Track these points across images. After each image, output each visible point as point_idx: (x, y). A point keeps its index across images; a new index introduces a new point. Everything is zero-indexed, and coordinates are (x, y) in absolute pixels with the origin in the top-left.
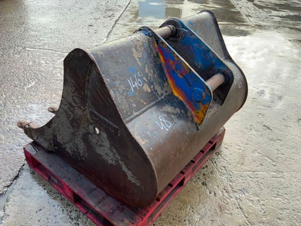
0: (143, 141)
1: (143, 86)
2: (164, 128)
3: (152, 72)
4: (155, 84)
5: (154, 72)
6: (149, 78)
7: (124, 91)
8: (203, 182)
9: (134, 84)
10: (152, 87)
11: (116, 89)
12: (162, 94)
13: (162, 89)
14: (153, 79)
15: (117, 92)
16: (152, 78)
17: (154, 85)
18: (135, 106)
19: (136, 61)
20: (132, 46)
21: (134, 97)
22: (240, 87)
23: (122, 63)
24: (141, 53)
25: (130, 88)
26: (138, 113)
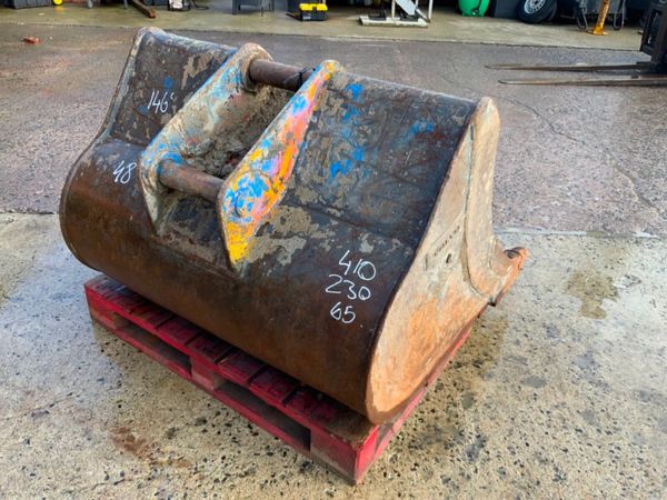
2: (117, 175)
7: (138, 100)
9: (157, 102)
11: (133, 89)
18: (136, 127)
19: (182, 77)
20: (192, 54)
21: (143, 116)
22: (337, 315)
23: (164, 66)
24: (197, 72)
25: (148, 102)
26: (130, 138)
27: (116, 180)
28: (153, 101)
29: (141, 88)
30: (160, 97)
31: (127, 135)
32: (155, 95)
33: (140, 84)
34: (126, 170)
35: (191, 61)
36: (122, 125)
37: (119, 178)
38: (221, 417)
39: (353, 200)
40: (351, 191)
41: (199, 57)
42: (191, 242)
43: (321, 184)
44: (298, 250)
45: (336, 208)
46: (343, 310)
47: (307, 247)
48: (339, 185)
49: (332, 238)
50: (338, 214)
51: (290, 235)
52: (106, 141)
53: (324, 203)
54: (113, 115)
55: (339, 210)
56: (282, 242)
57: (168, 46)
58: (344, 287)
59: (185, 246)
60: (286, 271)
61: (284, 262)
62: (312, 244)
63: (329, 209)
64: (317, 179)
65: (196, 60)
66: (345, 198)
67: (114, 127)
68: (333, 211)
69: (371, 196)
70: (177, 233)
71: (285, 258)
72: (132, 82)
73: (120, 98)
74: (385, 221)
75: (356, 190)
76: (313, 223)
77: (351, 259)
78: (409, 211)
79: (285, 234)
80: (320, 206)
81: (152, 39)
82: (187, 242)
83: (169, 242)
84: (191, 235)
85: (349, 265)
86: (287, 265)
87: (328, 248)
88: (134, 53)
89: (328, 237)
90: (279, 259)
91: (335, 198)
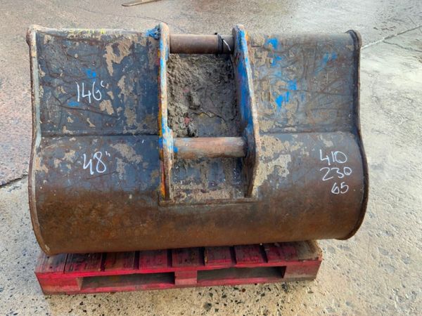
0: (41, 166)
1: (101, 101)
2: (88, 168)
3: (131, 89)
4: (127, 107)
5: (135, 91)
6: (119, 96)
7: (61, 96)
8: (210, 305)
9: (86, 93)
10: (119, 110)
11: (50, 88)
12: (134, 127)
13: (138, 120)
14: (128, 99)
15: (50, 93)
16: (125, 98)
17: (124, 108)
18: (72, 121)
19: (106, 65)
20: (108, 43)
21: (76, 110)
22: (337, 191)
23: (79, 59)
24: (122, 57)
25: (75, 95)
26: (71, 133)
27: (92, 173)
28: (81, 93)
29: (60, 85)
30: (88, 88)
31: (66, 131)
32: (81, 88)
33: (56, 81)
35: (109, 49)
36: (53, 123)
37: (94, 170)
38: (215, 295)
39: (301, 117)
40: (297, 111)
41: (118, 44)
42: (203, 191)
43: (273, 114)
44: (289, 164)
45: (290, 126)
46: (340, 186)
47: (294, 159)
48: (287, 111)
49: (303, 146)
50: (294, 130)
51: (276, 156)
52: (44, 144)
53: (281, 126)
54: (38, 117)
55: (293, 127)
56: (274, 163)
57: (73, 39)
58: (333, 173)
59: (199, 197)
60: (289, 180)
61: (285, 175)
62: (295, 156)
63: (286, 129)
64: (269, 112)
65: (115, 47)
66: (295, 118)
67: (43, 128)
68: (290, 129)
69: (312, 110)
70: (187, 191)
71: (284, 171)
72: (43, 82)
73: (37, 101)
74: (328, 122)
75: (300, 110)
76: (283, 141)
77: (326, 154)
78: (340, 111)
79: (272, 157)
80: (278, 129)
81: (47, 37)
82: (200, 193)
83: (181, 200)
84: (200, 187)
85: (328, 158)
86: (288, 176)
87: (308, 154)
88: (34, 54)
89: (302, 147)
90: (280, 174)
91: (287, 120)
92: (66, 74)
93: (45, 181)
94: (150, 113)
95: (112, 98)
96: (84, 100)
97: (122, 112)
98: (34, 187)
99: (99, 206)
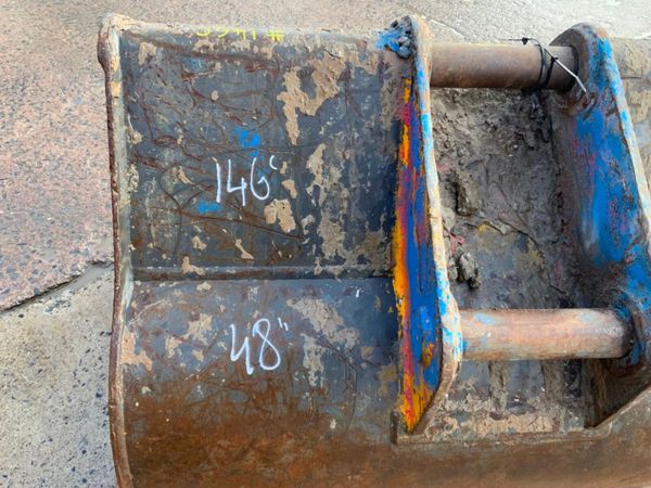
0: (137, 353)
1: (267, 202)
2: (242, 360)
3: (337, 174)
4: (326, 216)
5: (345, 179)
6: (310, 190)
7: (180, 188)
9: (236, 183)
10: (308, 220)
11: (153, 170)
12: (338, 260)
13: (348, 245)
14: (329, 198)
15: (154, 183)
16: (323, 195)
17: (318, 219)
18: (203, 246)
19: (283, 118)
20: (289, 67)
21: (213, 221)
23: (222, 104)
24: (320, 101)
25: (212, 187)
26: (200, 271)
27: (250, 371)
28: (224, 183)
29: (176, 164)
30: (240, 173)
31: (188, 267)
32: (224, 171)
33: (168, 155)
34: (256, 342)
35: (292, 81)
36: (159, 250)
37: (255, 364)
41: (312, 70)
42: (495, 417)
52: (142, 298)
54: (124, 236)
57: (206, 55)
59: (486, 428)
65: (305, 77)
67: (137, 261)
70: (459, 414)
72: (136, 156)
73: (125, 199)
81: (147, 48)
82: (489, 420)
83: (445, 433)
84: (489, 405)
88: (117, 89)
92: (189, 139)
93: (145, 390)
94: (374, 228)
95: (294, 194)
96: (231, 200)
97: (313, 227)
98: (121, 402)
99: (264, 442)
